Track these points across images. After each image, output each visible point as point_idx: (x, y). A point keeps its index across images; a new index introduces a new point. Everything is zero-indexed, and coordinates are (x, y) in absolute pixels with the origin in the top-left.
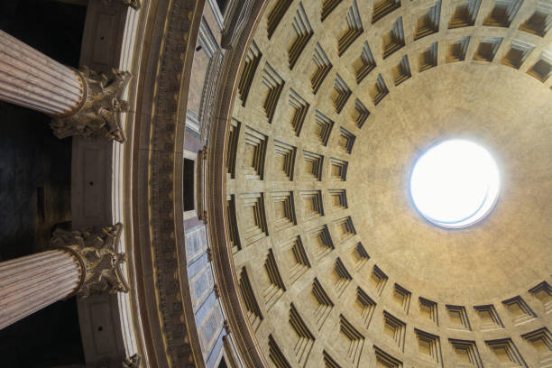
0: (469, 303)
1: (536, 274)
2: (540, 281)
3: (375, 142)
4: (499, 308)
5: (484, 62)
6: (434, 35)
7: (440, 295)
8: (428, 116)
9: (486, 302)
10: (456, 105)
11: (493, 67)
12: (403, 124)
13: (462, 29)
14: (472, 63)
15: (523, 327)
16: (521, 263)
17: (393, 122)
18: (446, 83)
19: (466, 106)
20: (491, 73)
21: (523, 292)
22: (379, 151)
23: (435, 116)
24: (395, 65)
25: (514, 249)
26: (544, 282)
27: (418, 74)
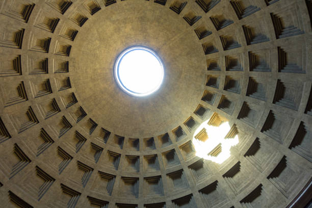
0: (71, 74)
3: (162, 20)
4: (70, 91)
5: (206, 82)
6: (222, 48)
7: (74, 59)
8: (177, 55)
9: (72, 84)
10: (183, 70)
11: (203, 86)
12: (173, 39)
13: (224, 65)
14: (206, 75)
16: (97, 105)
17: (174, 32)
18: (196, 62)
19: (183, 76)
20: (200, 86)
21: (80, 104)
22: (157, 24)
23: (178, 59)
24: (207, 28)
25: (104, 102)
26: (86, 115)
27: (201, 44)
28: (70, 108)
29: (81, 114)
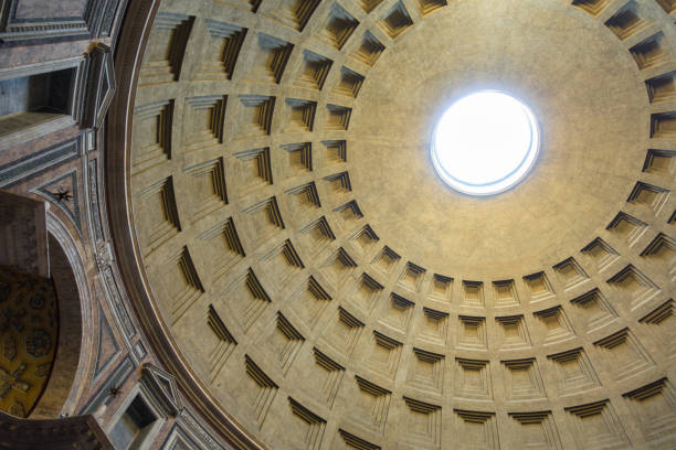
0: (573, 250)
1: (625, 178)
2: (635, 183)
3: (375, 184)
4: (606, 236)
5: (407, 29)
6: (333, 67)
7: (542, 261)
8: (403, 115)
9: (591, 239)
10: (419, 83)
11: (419, 26)
12: (387, 144)
13: (353, 36)
14: (396, 42)
15: (639, 244)
16: (605, 175)
17: (375, 153)
18: (389, 78)
19: (431, 73)
20: (423, 31)
21: (622, 206)
22: (386, 185)
23: (410, 107)
24: (328, 117)
25: (590, 165)
26: (638, 182)
27: (356, 102)
28: (643, 220)
29: (643, 192)
